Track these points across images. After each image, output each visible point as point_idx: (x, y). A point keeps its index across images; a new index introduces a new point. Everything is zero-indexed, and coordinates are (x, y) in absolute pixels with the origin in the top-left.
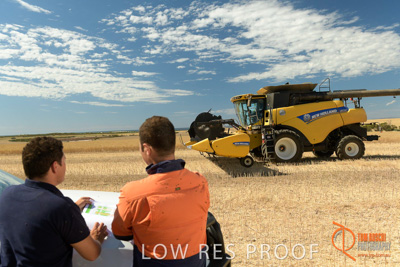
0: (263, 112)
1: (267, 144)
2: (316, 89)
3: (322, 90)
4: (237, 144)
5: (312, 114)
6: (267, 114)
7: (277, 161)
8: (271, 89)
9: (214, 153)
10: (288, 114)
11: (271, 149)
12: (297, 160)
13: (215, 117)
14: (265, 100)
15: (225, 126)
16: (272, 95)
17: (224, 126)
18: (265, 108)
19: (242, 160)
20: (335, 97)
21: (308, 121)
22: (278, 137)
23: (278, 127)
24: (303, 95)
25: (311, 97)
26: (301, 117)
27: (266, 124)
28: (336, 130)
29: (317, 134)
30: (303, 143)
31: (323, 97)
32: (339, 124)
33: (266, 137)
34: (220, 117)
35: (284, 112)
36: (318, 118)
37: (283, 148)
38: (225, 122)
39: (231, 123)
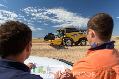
0: (63, 34)
1: (65, 41)
2: (76, 29)
4: (58, 41)
7: (67, 46)
8: (65, 28)
9: (52, 44)
10: (69, 35)
11: (65, 43)
12: (71, 45)
14: (64, 31)
15: (55, 37)
16: (66, 30)
18: (64, 33)
19: (59, 45)
20: (80, 31)
21: (74, 36)
22: (67, 40)
23: (67, 37)
24: (73, 30)
25: (75, 31)
26: (72, 35)
27: (64, 37)
28: (80, 39)
29: (76, 39)
30: (73, 41)
31: (77, 31)
32: (81, 37)
34: (54, 34)
35: (68, 34)
36: (76, 36)
37: (68, 43)
38: (55, 36)
39: (57, 36)
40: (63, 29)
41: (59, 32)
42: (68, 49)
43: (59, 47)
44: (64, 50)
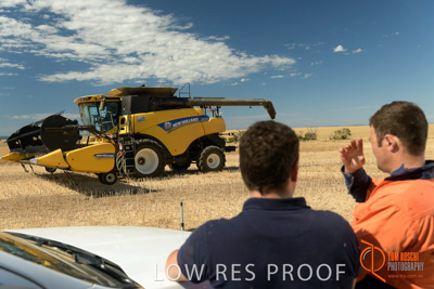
0: (116, 118)
1: (127, 156)
2: (176, 94)
3: (182, 96)
4: (99, 156)
5: (173, 122)
6: (123, 120)
7: (138, 176)
8: (127, 91)
9: (69, 169)
10: (147, 121)
11: (130, 162)
12: (159, 174)
13: (70, 122)
14: (120, 103)
15: (83, 133)
16: (130, 97)
17: (81, 133)
18: (120, 113)
19: (102, 176)
20: (196, 104)
21: (169, 130)
22: (138, 147)
23: (138, 136)
24: (164, 100)
25: (172, 103)
26: (162, 125)
27: (122, 132)
28: (196, 141)
29: (178, 145)
31: (184, 103)
32: (201, 134)
33: (124, 147)
34: (76, 122)
35: (143, 119)
36: (178, 127)
37: (142, 161)
38: (82, 129)
39: (91, 129)
40: (114, 92)
41: (94, 111)
42: (147, 191)
43: (103, 185)
44: (128, 196)
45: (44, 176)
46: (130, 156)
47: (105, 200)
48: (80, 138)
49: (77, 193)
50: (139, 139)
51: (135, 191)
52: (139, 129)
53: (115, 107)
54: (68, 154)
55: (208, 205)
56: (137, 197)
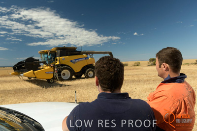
0: (54, 58)
1: (58, 72)
2: (77, 50)
3: (79, 50)
5: (76, 60)
6: (57, 59)
7: (62, 80)
8: (58, 48)
9: (36, 78)
10: (66, 60)
11: (60, 75)
12: (71, 79)
13: (36, 60)
14: (56, 53)
16: (59, 51)
17: (40, 64)
18: (56, 57)
19: (48, 80)
20: (84, 53)
21: (74, 63)
22: (63, 69)
23: (62, 65)
24: (72, 52)
25: (75, 53)
26: (71, 61)
27: (56, 64)
28: (84, 67)
29: (77, 68)
30: (72, 72)
31: (80, 53)
32: (86, 64)
33: (57, 69)
34: (38, 60)
37: (64, 74)
38: (41, 63)
39: (45, 63)
40: (53, 49)
41: (46, 56)
42: (66, 86)
43: (49, 83)
44: (58, 88)
45: (27, 81)
46: (59, 73)
47: (49, 89)
48: (40, 66)
49: (39, 87)
50: (63, 66)
51: (61, 85)
52: (63, 63)
53: (54, 54)
54: (35, 72)
55: (89, 91)
56: (62, 88)
